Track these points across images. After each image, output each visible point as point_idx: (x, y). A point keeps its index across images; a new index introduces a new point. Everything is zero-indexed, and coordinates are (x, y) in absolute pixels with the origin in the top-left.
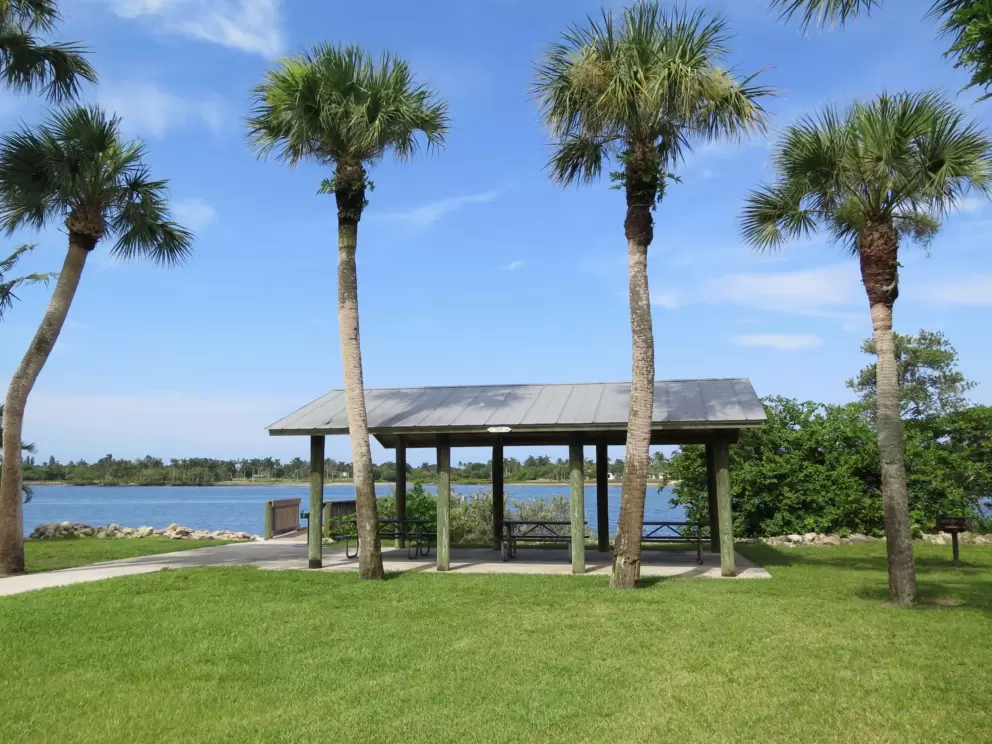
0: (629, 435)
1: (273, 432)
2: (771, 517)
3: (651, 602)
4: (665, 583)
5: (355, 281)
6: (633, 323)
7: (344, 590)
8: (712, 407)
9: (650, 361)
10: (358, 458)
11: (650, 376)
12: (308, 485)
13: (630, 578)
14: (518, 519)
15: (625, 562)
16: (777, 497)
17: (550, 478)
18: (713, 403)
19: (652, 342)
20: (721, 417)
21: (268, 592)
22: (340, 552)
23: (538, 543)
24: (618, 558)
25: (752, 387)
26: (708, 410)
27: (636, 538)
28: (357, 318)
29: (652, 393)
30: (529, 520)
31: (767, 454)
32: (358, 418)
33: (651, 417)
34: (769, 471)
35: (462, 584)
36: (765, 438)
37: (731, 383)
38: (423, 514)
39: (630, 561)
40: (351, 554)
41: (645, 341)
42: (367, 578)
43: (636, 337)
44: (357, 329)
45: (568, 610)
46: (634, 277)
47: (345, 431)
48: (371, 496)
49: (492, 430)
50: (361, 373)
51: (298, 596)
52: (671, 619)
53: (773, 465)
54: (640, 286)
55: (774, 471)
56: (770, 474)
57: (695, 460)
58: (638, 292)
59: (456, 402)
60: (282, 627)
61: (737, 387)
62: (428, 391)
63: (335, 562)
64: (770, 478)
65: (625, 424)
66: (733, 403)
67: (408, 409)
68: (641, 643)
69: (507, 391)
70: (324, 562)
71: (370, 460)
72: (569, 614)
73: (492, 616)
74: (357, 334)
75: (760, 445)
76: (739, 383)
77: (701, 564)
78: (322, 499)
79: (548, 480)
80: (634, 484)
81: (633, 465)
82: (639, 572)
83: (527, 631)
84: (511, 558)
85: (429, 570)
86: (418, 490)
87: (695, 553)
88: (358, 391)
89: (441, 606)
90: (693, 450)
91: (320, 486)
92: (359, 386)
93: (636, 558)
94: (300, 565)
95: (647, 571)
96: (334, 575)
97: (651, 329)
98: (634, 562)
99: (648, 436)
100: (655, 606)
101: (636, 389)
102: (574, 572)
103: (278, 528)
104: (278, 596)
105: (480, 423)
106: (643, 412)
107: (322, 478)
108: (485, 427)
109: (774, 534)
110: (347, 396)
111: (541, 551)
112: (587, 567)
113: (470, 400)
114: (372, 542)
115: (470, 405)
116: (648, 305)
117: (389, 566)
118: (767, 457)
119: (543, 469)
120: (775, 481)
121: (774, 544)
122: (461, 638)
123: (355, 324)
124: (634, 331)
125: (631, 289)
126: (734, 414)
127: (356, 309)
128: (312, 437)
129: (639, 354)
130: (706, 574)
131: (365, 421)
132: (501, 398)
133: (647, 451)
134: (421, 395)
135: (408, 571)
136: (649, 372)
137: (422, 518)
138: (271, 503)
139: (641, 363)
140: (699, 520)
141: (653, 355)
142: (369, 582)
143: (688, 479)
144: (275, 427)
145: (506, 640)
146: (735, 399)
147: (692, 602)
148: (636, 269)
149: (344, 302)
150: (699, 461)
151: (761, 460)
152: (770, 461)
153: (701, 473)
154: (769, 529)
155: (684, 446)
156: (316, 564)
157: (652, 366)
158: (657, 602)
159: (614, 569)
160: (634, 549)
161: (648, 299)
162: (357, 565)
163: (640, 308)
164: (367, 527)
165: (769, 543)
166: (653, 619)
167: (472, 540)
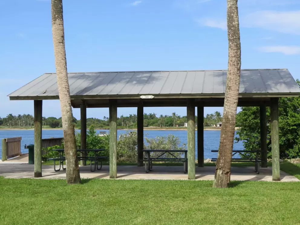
0: (225, 100)
1: (12, 98)
2: (292, 148)
3: (240, 196)
4: (244, 184)
5: (62, 8)
6: (229, 35)
7: (60, 189)
8: (269, 85)
9: (238, 57)
10: (65, 113)
11: (238, 66)
12: (33, 129)
13: (225, 182)
14: (150, 149)
15: (222, 173)
16: (296, 136)
17: (156, 126)
18: (270, 82)
19: (240, 46)
20: (275, 91)
21: (15, 191)
22: (51, 167)
23: (161, 162)
24: (218, 171)
25: (290, 74)
26: (267, 87)
27: (229, 160)
28: (63, 30)
29: (239, 76)
30: (155, 149)
31: (291, 112)
32: (64, 89)
33: (238, 90)
34: (292, 122)
35: (128, 186)
36: (289, 103)
37: (277, 72)
38: (94, 146)
39: (225, 172)
40: (57, 169)
41: (236, 46)
42: (71, 183)
43: (231, 43)
44: (63, 37)
45: (195, 200)
46: (231, 7)
47: (57, 97)
48: (72, 135)
49: (143, 97)
50: (66, 63)
51: (34, 194)
52: (255, 205)
53: (294, 119)
54: (234, 13)
55: (294, 122)
56: (293, 124)
57: (250, 116)
58: (233, 17)
59: (120, 81)
60: (30, 211)
61: (282, 74)
62: (102, 74)
63: (49, 173)
64: (293, 126)
65: (224, 94)
66: (281, 83)
67: (91, 85)
68: (242, 219)
69: (148, 75)
70: (43, 174)
71: (72, 114)
72: (196, 203)
73: (151, 204)
74: (64, 39)
75: (286, 107)
76: (283, 72)
77: (258, 174)
78: (41, 137)
79: (155, 127)
80: (228, 129)
81: (228, 118)
82: (230, 178)
83: (174, 213)
84: (150, 171)
85: (105, 178)
86: (92, 132)
87: (254, 168)
88: (64, 73)
89: (119, 198)
90: (249, 110)
91: (40, 130)
92: (65, 71)
93: (228, 171)
94: (29, 175)
95: (234, 178)
96: (51, 181)
97: (239, 39)
98: (228, 173)
99: (237, 101)
100: (243, 198)
101: (230, 74)
102: (189, 179)
103: (10, 154)
104: (23, 194)
105: (136, 93)
106: (234, 87)
107: (41, 125)
108: (139, 95)
109: (293, 157)
110: (58, 77)
111: (165, 167)
112: (196, 175)
113: (128, 80)
114: (74, 162)
115: (128, 82)
116: (238, 24)
117: (84, 176)
118: (291, 114)
119: (152, 120)
120: (295, 127)
121: (295, 163)
122: (136, 217)
123: (61, 34)
124: (229, 40)
125: (228, 15)
126: (282, 89)
127: (63, 25)
128: (35, 102)
129: (232, 53)
130: (263, 180)
131: (68, 91)
132: (146, 79)
133: (236, 110)
134: (98, 77)
135: (93, 179)
136: (238, 64)
137: (94, 148)
138: (5, 140)
139: (234, 59)
140: (251, 149)
141: (240, 54)
142: (73, 185)
143: (245, 126)
144: (13, 95)
145: (163, 218)
146: (282, 81)
147: (263, 195)
148: (231, 3)
149: (55, 20)
150: (253, 116)
151: (287, 116)
152: (293, 116)
153: (253, 123)
154: (291, 154)
155: (244, 108)
156: (38, 174)
157: (240, 60)
158: (244, 195)
159: (216, 177)
160: (228, 166)
161: (238, 21)
162: (64, 175)
163: (233, 26)
164: (70, 154)
165: (292, 162)
166: (245, 205)
167: (123, 160)
